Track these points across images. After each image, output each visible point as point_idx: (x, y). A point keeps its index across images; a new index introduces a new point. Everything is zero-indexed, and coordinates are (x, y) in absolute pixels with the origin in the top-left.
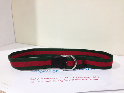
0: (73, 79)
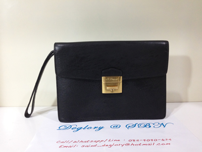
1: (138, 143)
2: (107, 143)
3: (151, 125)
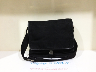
0: (53, 69)
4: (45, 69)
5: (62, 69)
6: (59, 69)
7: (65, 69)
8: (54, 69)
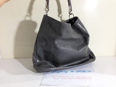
1: (80, 78)
2: (70, 78)
3: (85, 71)
4: (68, 78)
5: (87, 78)
6: (83, 78)
7: (90, 78)
8: (78, 78)
